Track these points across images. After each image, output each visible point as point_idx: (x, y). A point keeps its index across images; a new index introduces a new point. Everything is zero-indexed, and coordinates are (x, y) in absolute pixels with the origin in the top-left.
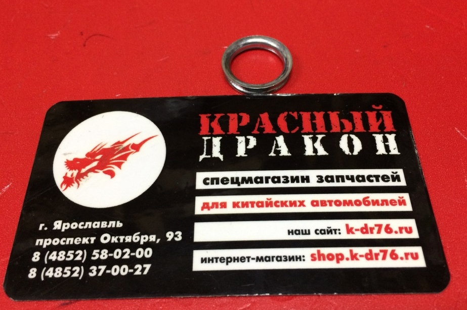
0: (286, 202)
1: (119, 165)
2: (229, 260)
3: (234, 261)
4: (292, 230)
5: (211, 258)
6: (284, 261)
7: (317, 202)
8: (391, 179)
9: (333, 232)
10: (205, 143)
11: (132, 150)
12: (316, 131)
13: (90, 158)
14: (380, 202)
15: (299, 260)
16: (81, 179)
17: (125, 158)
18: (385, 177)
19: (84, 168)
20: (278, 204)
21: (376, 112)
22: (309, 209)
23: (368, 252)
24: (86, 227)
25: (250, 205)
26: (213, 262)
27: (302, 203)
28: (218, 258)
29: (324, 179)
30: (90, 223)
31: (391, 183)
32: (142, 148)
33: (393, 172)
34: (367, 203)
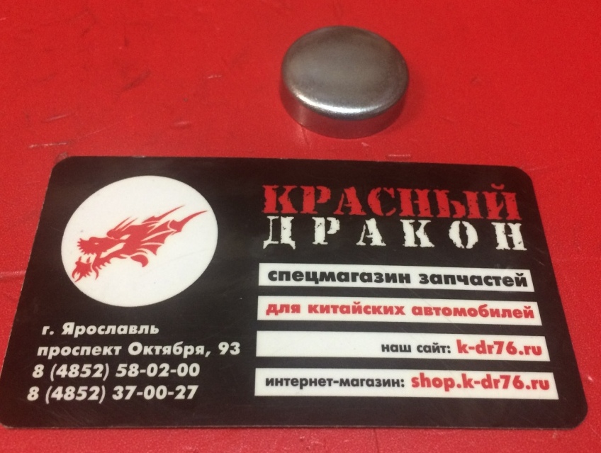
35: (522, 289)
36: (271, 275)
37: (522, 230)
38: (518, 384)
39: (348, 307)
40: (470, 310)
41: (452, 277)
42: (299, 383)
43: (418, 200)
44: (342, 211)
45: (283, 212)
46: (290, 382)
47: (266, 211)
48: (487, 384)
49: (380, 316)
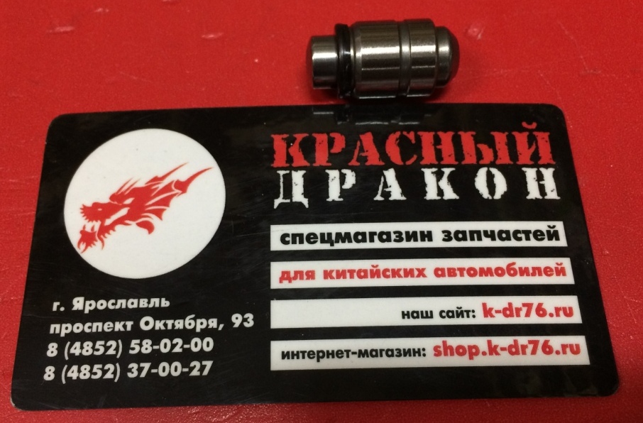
0: (399, 270)
1: (159, 213)
2: (320, 355)
3: (328, 357)
4: (408, 312)
5: (295, 353)
6: (397, 356)
7: (443, 270)
8: (546, 237)
9: (465, 314)
10: (282, 180)
11: (177, 191)
12: (442, 163)
13: (116, 203)
14: (531, 271)
15: (417, 355)
16: (106, 235)
17: (166, 202)
18: (539, 233)
19: (108, 217)
20: (388, 273)
21: (527, 133)
22: (431, 280)
23: (512, 343)
24: (118, 307)
25: (348, 275)
26: (298, 358)
27: (421, 273)
28: (306, 352)
29: (452, 235)
30: (124, 301)
31: (546, 243)
32: (191, 187)
33: (549, 227)
34: (512, 272)
35: (554, 243)
36: (283, 239)
37: (555, 175)
38: (547, 350)
39: (365, 271)
40: (497, 269)
41: (478, 232)
42: (316, 356)
43: (441, 144)
44: (358, 160)
45: (294, 165)
46: (306, 354)
47: (275, 165)
48: (514, 350)
49: (400, 279)
